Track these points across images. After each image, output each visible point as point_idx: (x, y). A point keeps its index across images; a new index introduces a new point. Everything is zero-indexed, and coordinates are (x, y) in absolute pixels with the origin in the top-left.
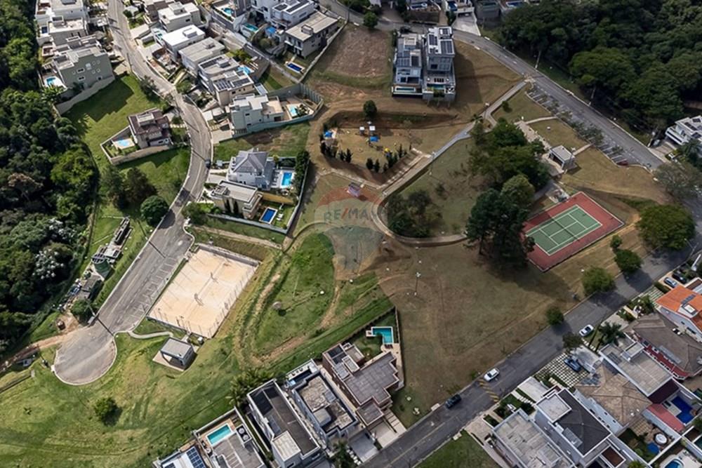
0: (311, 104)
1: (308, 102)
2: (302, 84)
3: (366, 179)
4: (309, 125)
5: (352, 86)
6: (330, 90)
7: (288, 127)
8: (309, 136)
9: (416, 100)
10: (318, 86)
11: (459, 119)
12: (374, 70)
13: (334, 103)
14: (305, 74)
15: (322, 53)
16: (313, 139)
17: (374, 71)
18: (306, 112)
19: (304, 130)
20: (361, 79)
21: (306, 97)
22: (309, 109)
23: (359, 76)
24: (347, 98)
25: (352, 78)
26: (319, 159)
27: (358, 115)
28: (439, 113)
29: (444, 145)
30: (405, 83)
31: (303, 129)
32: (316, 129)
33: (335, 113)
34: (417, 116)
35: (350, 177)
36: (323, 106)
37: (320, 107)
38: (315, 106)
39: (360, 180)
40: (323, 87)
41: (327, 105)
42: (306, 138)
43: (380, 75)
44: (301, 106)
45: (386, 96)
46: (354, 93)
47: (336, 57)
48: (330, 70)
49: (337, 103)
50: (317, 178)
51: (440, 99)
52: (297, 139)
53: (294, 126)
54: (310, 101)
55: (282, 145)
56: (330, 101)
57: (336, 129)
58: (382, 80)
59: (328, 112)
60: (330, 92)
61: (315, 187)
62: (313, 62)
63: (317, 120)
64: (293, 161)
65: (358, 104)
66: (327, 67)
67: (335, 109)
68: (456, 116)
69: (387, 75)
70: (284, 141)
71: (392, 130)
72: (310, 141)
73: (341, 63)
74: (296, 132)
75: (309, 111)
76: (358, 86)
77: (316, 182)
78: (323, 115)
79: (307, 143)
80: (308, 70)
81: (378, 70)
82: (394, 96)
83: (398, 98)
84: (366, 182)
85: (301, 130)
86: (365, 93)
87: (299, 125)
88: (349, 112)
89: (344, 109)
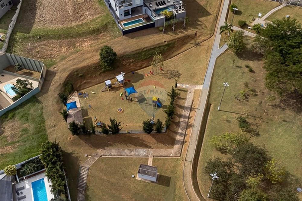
0: (31, 74)
1: (25, 73)
2: (8, 55)
3: (150, 147)
4: (40, 102)
5: (72, 37)
6: (47, 50)
7: (10, 115)
8: (45, 116)
9: (149, 30)
10: (31, 50)
11: (200, 36)
12: (87, 13)
13: (60, 64)
14: (7, 40)
15: (17, 11)
16: (53, 118)
17: (89, 14)
18: (29, 86)
19: (35, 111)
20: (78, 26)
21: (20, 68)
22: (30, 81)
23: (74, 24)
24: (72, 53)
25: (67, 28)
26: (73, 143)
27: (95, 68)
28: (178, 36)
29: (207, 69)
30: (130, 17)
31: (32, 110)
32: (51, 103)
33: (66, 75)
34: (159, 47)
35: (128, 152)
36: (47, 71)
37: (44, 74)
38: (38, 75)
39: (142, 152)
40: (39, 49)
41: (51, 69)
42: (43, 121)
43: (97, 16)
44: (19, 81)
45: (115, 37)
46: (78, 44)
47: (38, 12)
48: (37, 27)
49: (64, 62)
50: (84, 173)
51: (173, 21)
52: (31, 127)
53: (20, 110)
54: (28, 71)
55: (13, 143)
56: (54, 63)
57: (76, 94)
58: (102, 21)
59: (57, 77)
60: (49, 53)
61: (86, 189)
62: (12, 24)
63: (47, 92)
64: (38, 161)
65: (89, 55)
66: (32, 25)
67: (64, 70)
68: (196, 34)
69: (105, 14)
70: (13, 136)
71: (140, 72)
72: (49, 122)
73: (47, 17)
74: (25, 117)
75: (31, 84)
76: (79, 35)
77: (85, 181)
78: (53, 83)
79: (47, 127)
80: (8, 35)
81: (92, 12)
82: (125, 33)
83: (130, 34)
84: (151, 151)
85: (32, 111)
86: (91, 40)
87: (26, 107)
88: (83, 68)
89: (75, 67)
